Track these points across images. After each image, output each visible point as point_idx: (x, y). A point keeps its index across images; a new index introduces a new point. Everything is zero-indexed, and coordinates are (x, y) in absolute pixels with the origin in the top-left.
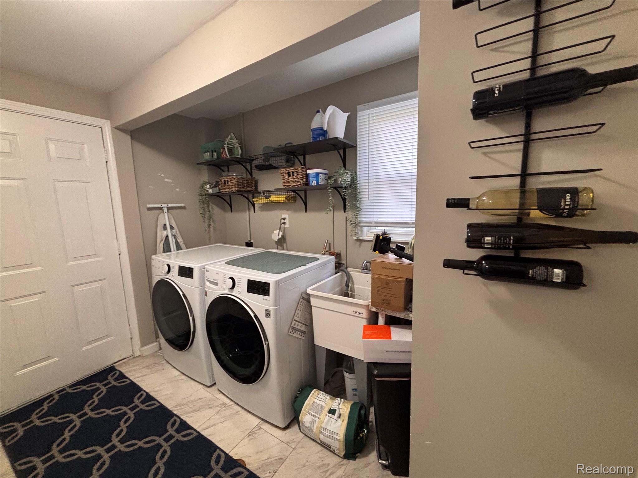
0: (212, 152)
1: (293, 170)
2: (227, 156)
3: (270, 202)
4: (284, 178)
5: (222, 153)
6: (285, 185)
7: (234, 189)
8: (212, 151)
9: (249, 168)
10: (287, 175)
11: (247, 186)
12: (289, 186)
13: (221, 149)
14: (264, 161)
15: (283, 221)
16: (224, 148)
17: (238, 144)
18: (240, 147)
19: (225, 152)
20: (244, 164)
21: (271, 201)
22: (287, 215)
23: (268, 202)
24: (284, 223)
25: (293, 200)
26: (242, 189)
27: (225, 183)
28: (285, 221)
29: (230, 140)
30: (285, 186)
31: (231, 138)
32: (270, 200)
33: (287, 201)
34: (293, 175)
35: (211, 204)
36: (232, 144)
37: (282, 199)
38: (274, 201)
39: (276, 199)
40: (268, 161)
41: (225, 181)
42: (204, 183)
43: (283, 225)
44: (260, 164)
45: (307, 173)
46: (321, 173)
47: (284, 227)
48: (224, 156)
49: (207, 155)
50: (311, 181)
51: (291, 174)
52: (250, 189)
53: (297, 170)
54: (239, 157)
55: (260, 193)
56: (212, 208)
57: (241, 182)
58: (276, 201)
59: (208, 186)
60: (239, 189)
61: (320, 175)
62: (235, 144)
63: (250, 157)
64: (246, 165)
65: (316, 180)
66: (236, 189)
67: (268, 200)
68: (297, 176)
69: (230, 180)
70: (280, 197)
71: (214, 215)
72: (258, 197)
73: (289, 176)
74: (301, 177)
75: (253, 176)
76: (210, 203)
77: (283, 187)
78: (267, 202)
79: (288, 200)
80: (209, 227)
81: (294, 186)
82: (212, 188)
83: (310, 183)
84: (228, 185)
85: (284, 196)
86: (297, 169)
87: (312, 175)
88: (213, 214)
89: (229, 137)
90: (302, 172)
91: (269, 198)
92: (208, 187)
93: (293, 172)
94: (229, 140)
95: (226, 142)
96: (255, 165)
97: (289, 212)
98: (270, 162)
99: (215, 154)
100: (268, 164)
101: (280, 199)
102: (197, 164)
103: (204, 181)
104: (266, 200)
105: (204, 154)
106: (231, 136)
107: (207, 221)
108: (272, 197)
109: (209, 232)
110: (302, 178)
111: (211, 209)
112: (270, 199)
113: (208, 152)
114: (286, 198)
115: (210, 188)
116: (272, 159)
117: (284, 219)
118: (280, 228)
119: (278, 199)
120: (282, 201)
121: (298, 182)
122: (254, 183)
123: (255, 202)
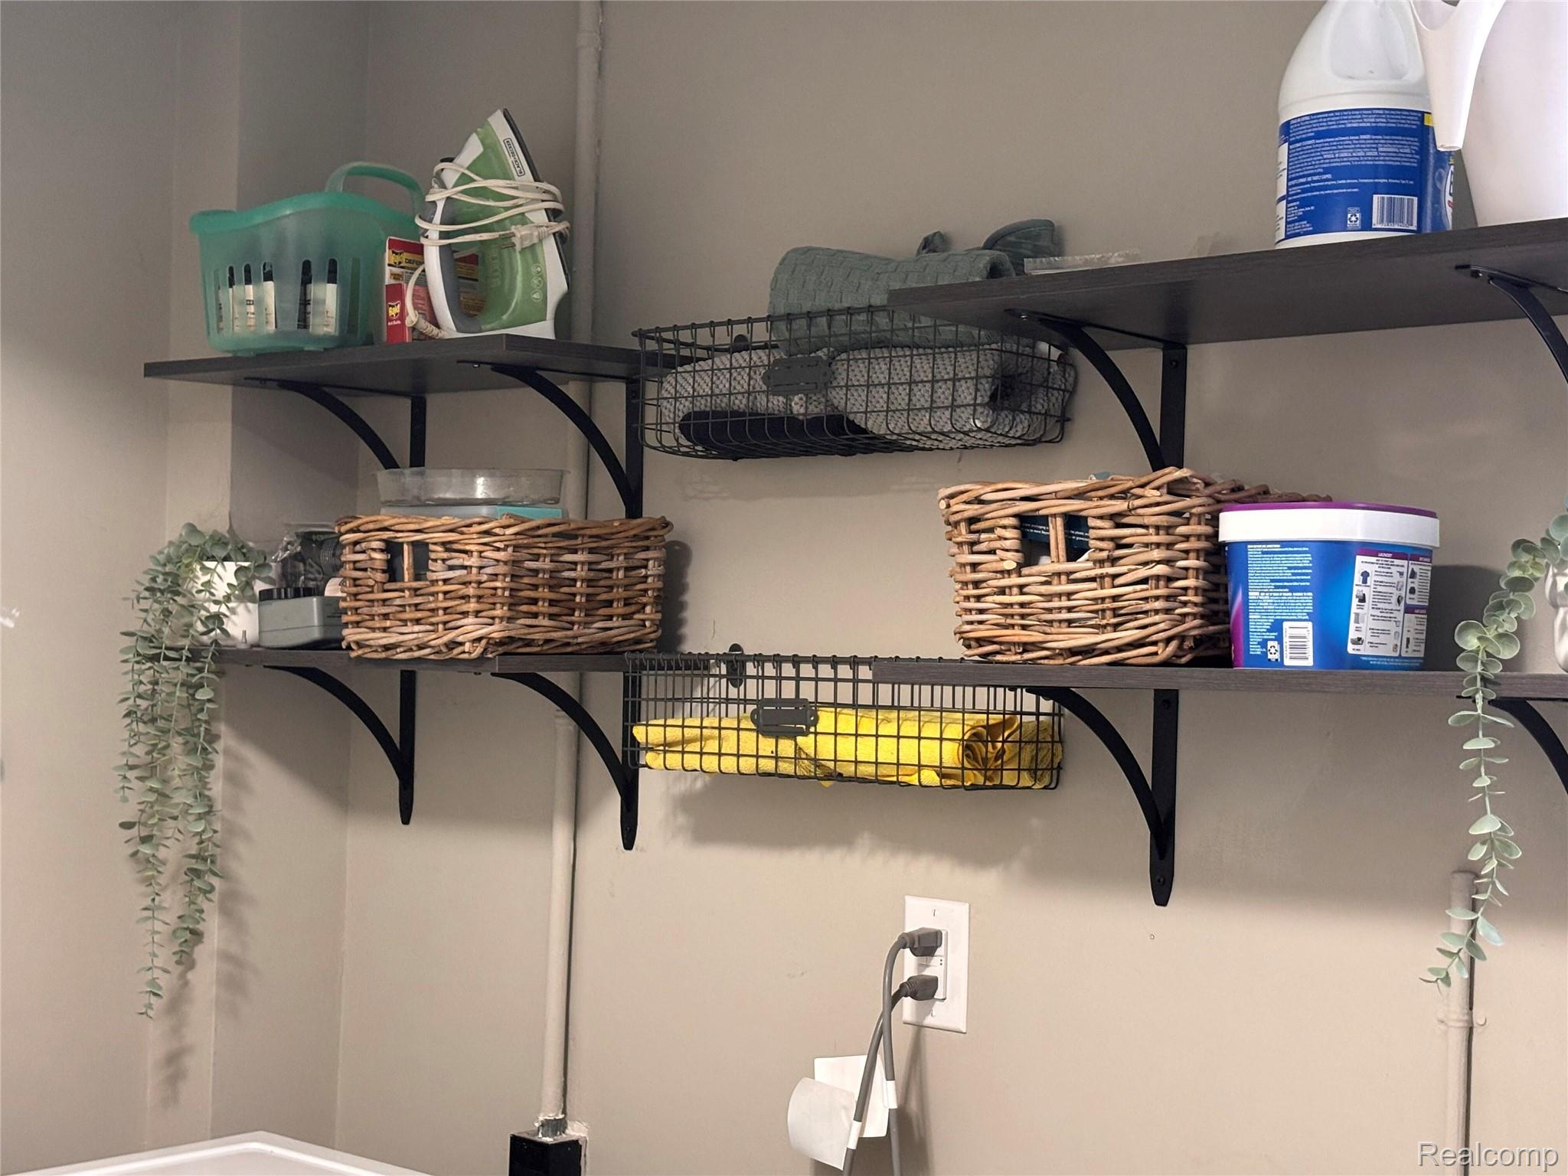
0: (306, 279)
1: (1080, 495)
2: (434, 321)
3: (806, 768)
4: (974, 566)
5: (396, 293)
6: (983, 632)
7: (471, 629)
8: (307, 266)
9: (613, 424)
10: (1011, 537)
11: (594, 606)
12: (1027, 647)
13: (388, 256)
14: (777, 380)
15: (909, 965)
16: (419, 250)
17: (541, 218)
18: (561, 238)
19: (423, 282)
20: (573, 390)
21: (816, 761)
22: (961, 910)
23: (786, 768)
24: (923, 990)
25: (1034, 772)
26: (542, 628)
27: (392, 572)
28: (934, 969)
29: (480, 183)
30: (981, 641)
31: (489, 164)
32: (798, 755)
33: (974, 777)
34: (1075, 551)
35: (227, 739)
36: (492, 212)
37: (930, 753)
38: (848, 770)
39: (866, 750)
40: (824, 383)
41: (392, 549)
42: (191, 549)
43: (907, 1002)
44: (740, 403)
45: (1225, 536)
46: (1370, 549)
47: (919, 1027)
48: (412, 317)
49: (258, 302)
50: (1258, 624)
51: (1056, 533)
52: (619, 629)
53: (1120, 506)
54: (544, 329)
55: (700, 665)
56: (233, 779)
57: (545, 564)
58: (867, 771)
59: (225, 575)
60: (518, 628)
61: (1362, 563)
62: (522, 219)
63: (642, 335)
64: (590, 397)
65: (1311, 617)
66: (496, 631)
67: (786, 747)
68: (1114, 561)
69: (447, 546)
70: (910, 728)
71: (240, 846)
72: (675, 702)
73: (1033, 547)
74: (1160, 569)
75: (653, 506)
76: (222, 728)
77: (956, 651)
78: (768, 765)
79: (982, 764)
80: (185, 960)
81: (1073, 652)
82: (266, 596)
83: (1254, 640)
84: (416, 592)
85: (954, 731)
86: (1124, 494)
87: (1281, 568)
88: (232, 830)
89: (474, 148)
90: (1169, 529)
91: (792, 735)
92: (221, 590)
93: (1074, 522)
94: (464, 179)
95: (438, 196)
96: (684, 407)
97: (988, 882)
98: (838, 397)
99: (327, 295)
100: (816, 409)
101: (909, 752)
102: (154, 370)
103: (192, 529)
104: (767, 745)
105: (229, 295)
106: (490, 146)
107: (173, 901)
108: (826, 720)
109: (177, 1003)
110: (1169, 579)
111: (217, 787)
112: (803, 741)
113: (268, 277)
114: (968, 748)
115: (242, 591)
116: (855, 370)
117: (926, 944)
118: (883, 1033)
119: (887, 751)
120: (930, 777)
121: (1121, 618)
122: (653, 568)
123: (649, 758)
